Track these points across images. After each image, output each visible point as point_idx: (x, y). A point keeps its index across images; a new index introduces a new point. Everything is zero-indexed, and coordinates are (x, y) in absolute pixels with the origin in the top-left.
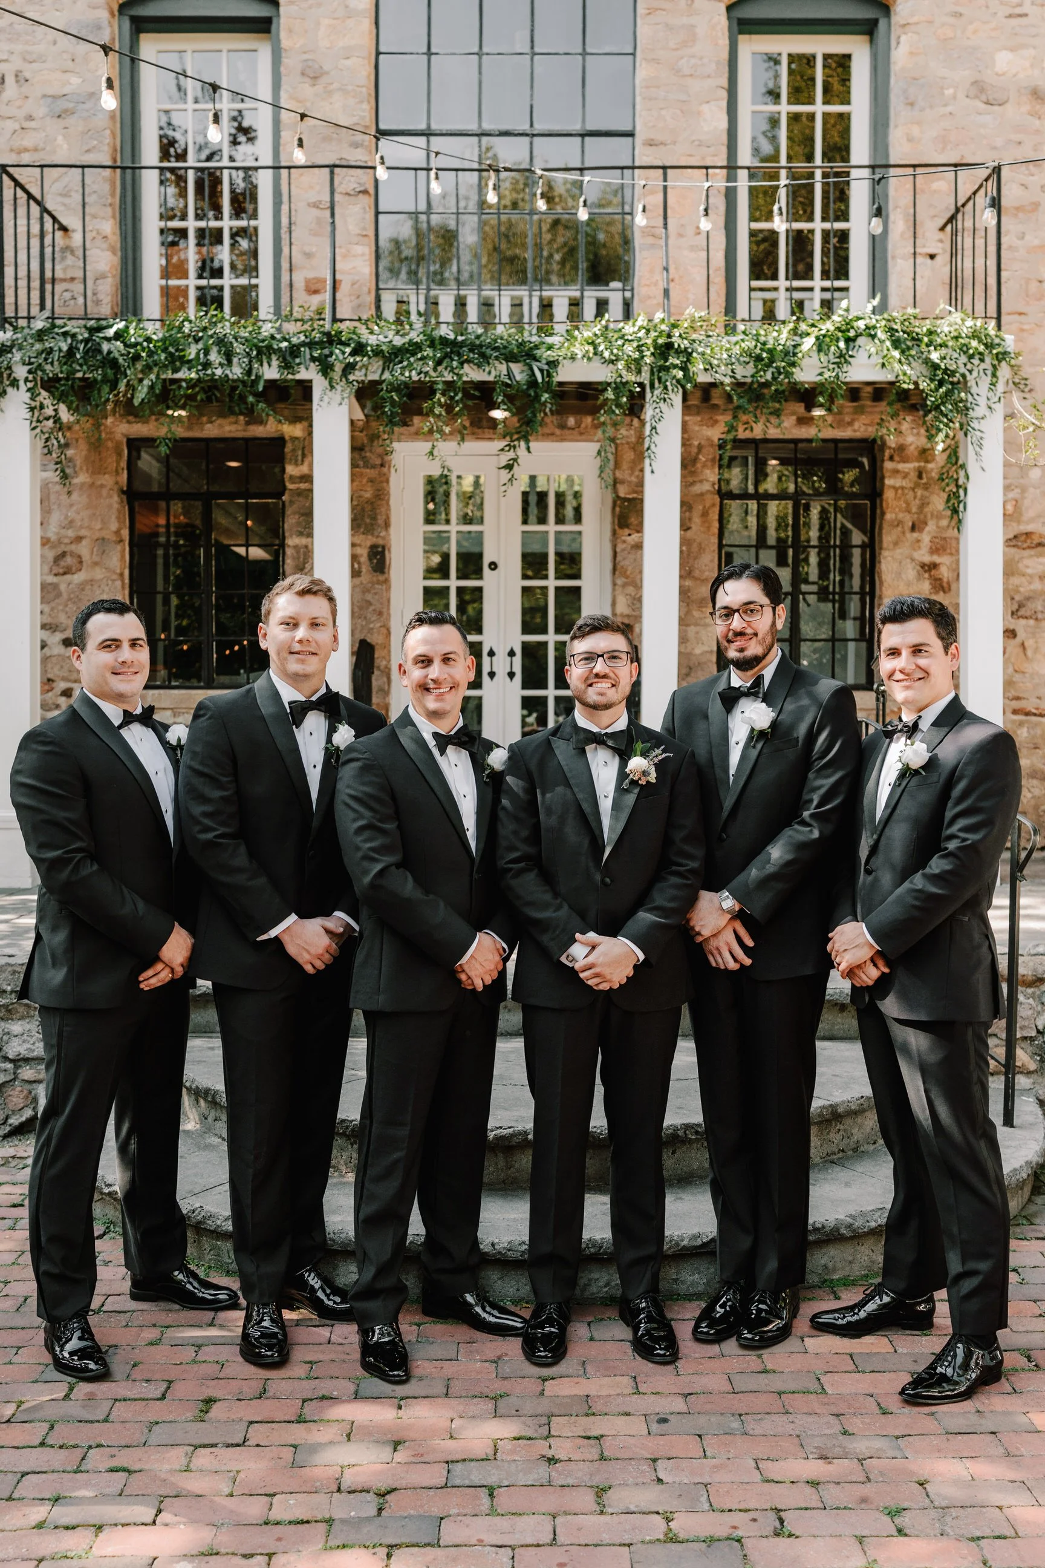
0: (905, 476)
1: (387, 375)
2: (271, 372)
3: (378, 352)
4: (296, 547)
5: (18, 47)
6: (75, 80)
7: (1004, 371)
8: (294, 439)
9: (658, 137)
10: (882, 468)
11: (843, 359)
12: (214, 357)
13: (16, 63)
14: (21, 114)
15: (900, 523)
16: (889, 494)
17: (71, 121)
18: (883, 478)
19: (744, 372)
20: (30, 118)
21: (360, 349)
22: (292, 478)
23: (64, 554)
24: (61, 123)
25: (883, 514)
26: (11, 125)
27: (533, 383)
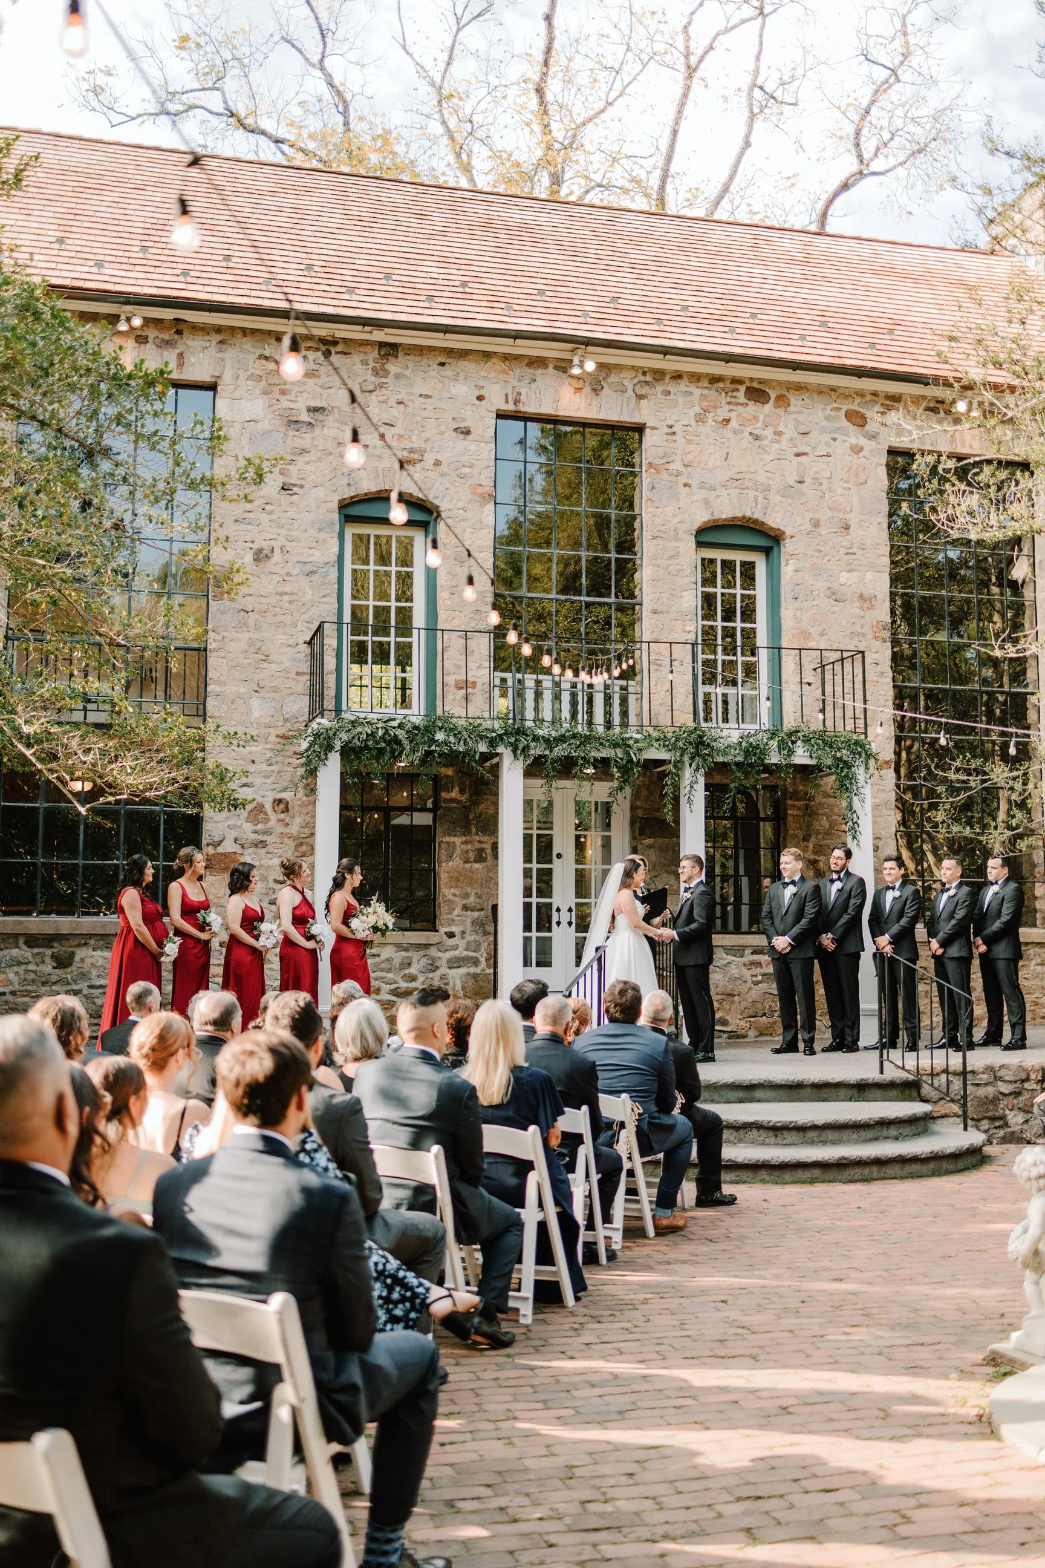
0: (799, 809)
1: (547, 752)
2: (483, 748)
3: (547, 741)
4: (448, 843)
5: (283, 532)
6: (317, 553)
7: (872, 762)
8: (447, 776)
9: (660, 609)
10: (785, 804)
11: (791, 752)
12: (452, 739)
13: (281, 541)
14: (284, 572)
15: (797, 836)
16: (790, 819)
17: (314, 578)
18: (786, 809)
19: (740, 759)
20: (289, 574)
21: (535, 738)
22: (446, 801)
23: (301, 844)
24: (308, 579)
25: (787, 830)
26: (276, 578)
27: (630, 761)
